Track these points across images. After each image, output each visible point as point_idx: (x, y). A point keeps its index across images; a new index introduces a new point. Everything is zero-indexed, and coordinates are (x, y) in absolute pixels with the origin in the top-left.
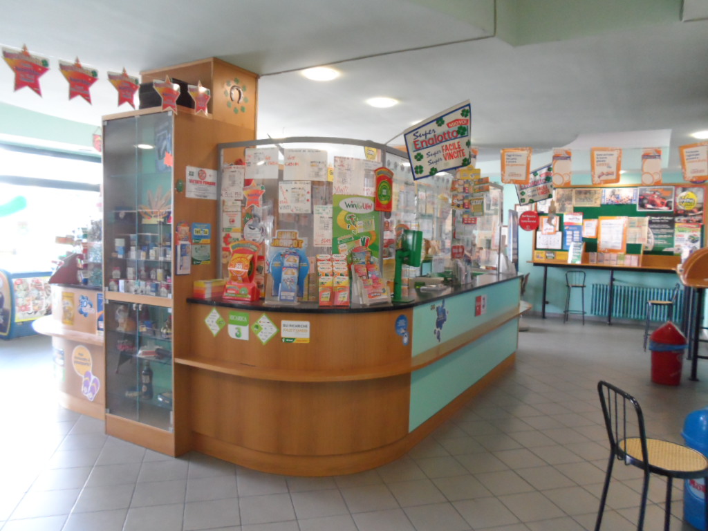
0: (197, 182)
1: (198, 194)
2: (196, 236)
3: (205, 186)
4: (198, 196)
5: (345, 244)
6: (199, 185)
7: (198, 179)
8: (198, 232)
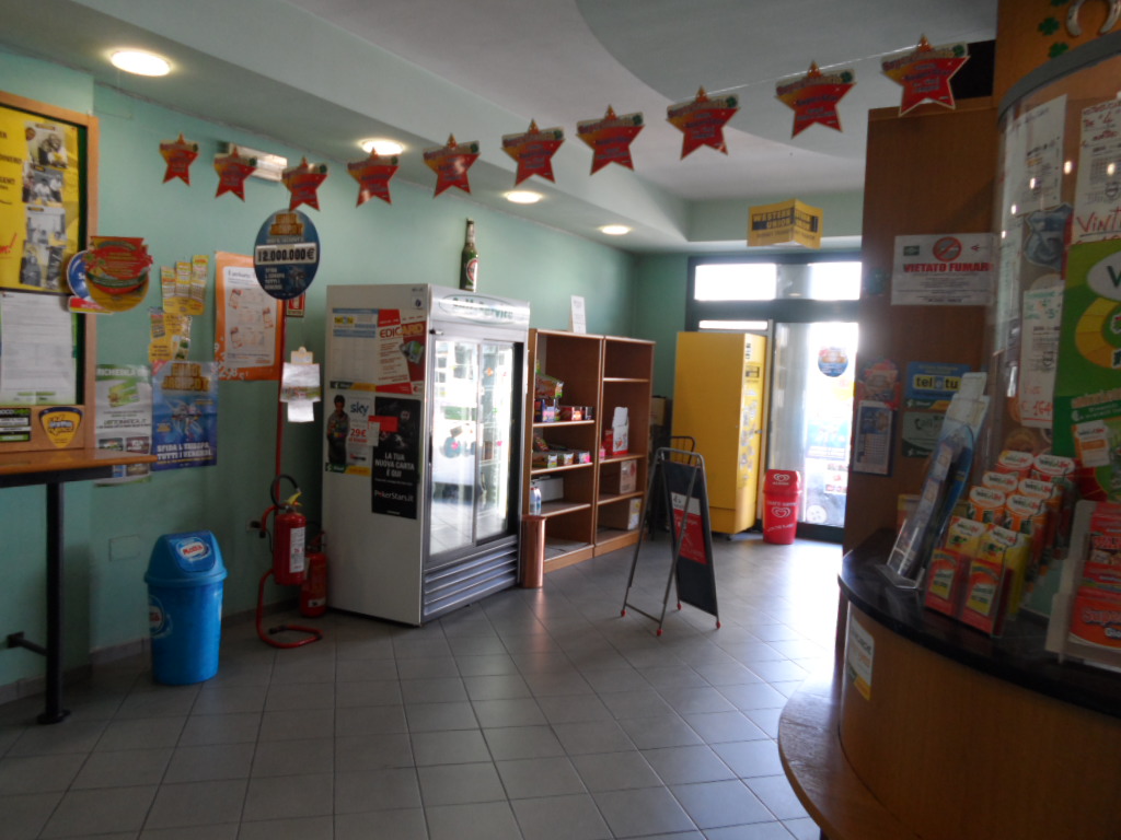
0: (930, 268)
1: (925, 294)
2: (917, 392)
3: (954, 275)
4: (926, 298)
5: (1098, 424)
6: (931, 275)
7: (933, 260)
8: (925, 383)
